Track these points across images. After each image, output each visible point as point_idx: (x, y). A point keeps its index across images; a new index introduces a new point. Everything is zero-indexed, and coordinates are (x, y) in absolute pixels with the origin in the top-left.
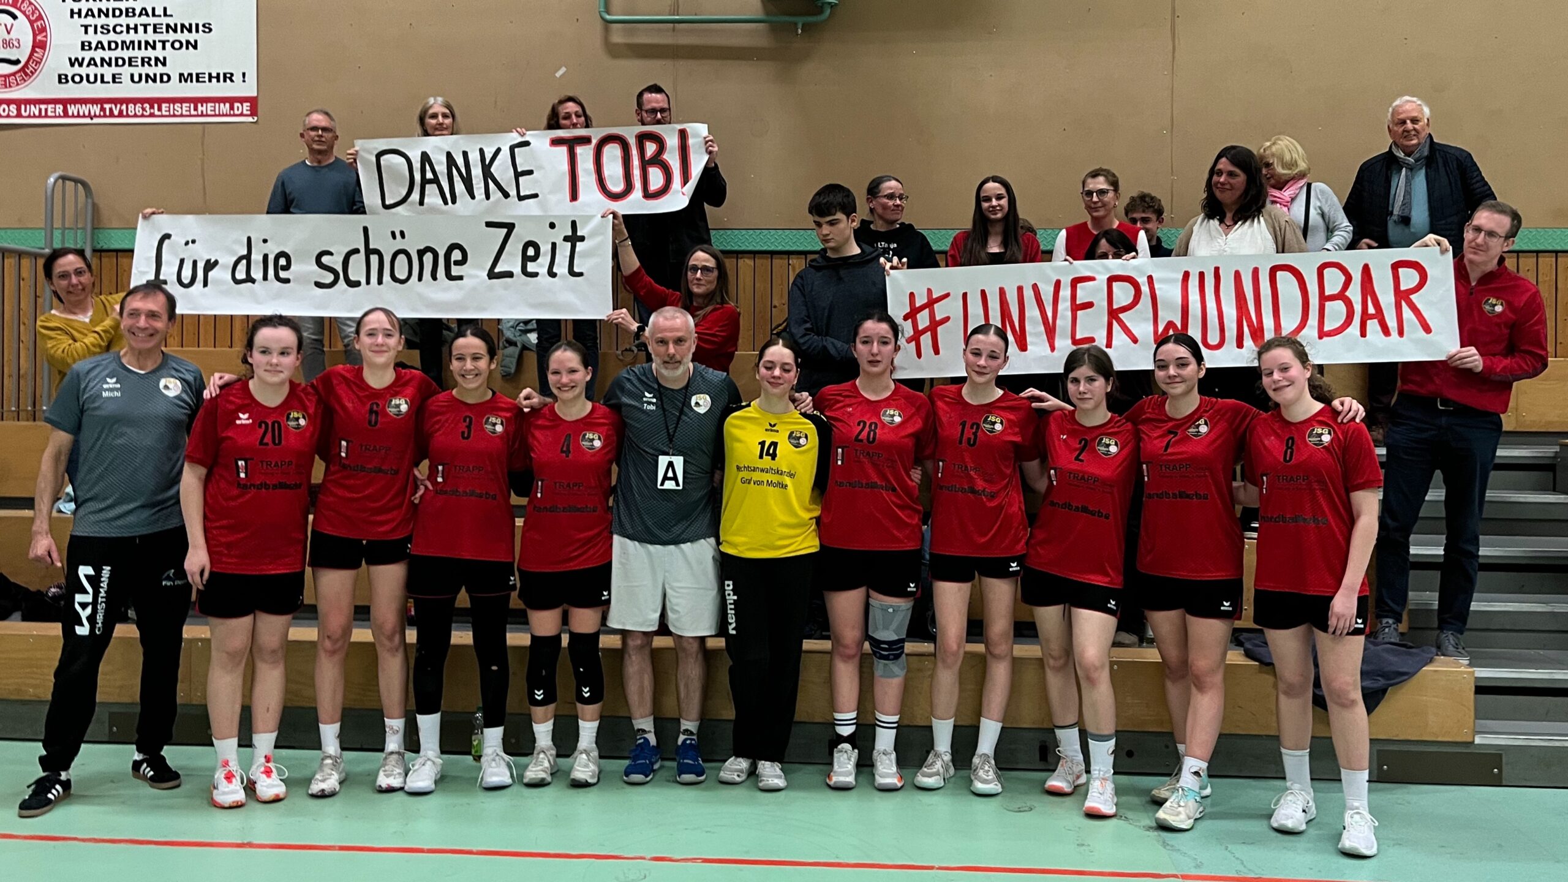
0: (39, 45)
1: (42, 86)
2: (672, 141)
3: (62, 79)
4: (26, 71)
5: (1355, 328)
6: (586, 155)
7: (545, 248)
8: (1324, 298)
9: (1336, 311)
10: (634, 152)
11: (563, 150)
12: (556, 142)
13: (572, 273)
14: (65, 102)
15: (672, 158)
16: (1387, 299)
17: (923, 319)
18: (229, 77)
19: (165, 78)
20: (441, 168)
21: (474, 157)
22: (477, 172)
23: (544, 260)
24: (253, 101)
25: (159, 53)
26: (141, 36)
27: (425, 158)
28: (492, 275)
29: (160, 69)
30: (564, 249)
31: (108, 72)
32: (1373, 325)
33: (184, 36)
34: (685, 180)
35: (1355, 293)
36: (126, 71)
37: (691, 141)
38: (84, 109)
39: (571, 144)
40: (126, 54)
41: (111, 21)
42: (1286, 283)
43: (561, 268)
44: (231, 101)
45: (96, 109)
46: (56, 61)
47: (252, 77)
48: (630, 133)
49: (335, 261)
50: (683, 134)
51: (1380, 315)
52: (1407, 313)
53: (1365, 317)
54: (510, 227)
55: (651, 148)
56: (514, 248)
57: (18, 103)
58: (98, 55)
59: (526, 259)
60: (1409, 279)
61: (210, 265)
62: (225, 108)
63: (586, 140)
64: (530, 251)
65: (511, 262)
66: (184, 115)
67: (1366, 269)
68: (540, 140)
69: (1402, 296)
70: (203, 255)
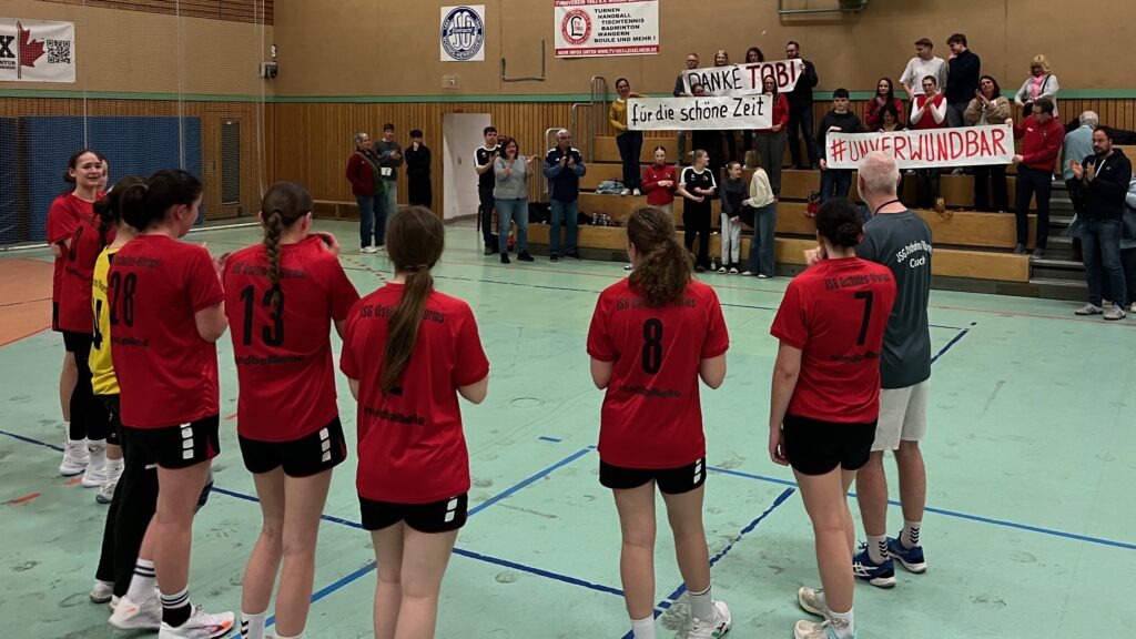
0: (589, 29)
1: (590, 44)
2: (788, 66)
3: (596, 41)
4: (585, 38)
5: (979, 153)
6: (758, 72)
7: (751, 106)
8: (968, 143)
9: (973, 146)
10: (775, 70)
11: (750, 71)
12: (748, 68)
13: (760, 114)
14: (597, 49)
15: (789, 72)
16: (990, 142)
17: (838, 149)
18: (649, 38)
19: (629, 39)
20: (709, 79)
21: (721, 74)
22: (721, 80)
23: (751, 110)
24: (657, 47)
25: (627, 30)
26: (621, 24)
27: (704, 75)
28: (735, 115)
29: (626, 36)
30: (757, 106)
31: (610, 38)
32: (986, 152)
33: (635, 24)
34: (793, 80)
35: (979, 141)
36: (616, 37)
37: (795, 65)
38: (603, 51)
39: (753, 68)
40: (616, 31)
41: (611, 19)
42: (955, 137)
43: (756, 112)
44: (650, 47)
45: (606, 51)
46: (594, 34)
47: (657, 38)
48: (773, 64)
49: (687, 112)
50: (792, 63)
51: (988, 149)
52: (998, 148)
53: (983, 149)
54: (741, 99)
55: (781, 69)
56: (742, 106)
57: (582, 49)
58: (607, 32)
59: (745, 110)
60: (998, 135)
61: (650, 114)
62: (648, 50)
63: (758, 67)
64: (747, 107)
65: (741, 111)
66: (635, 52)
67: (983, 133)
68: (742, 67)
69: (996, 142)
70: (647, 111)
